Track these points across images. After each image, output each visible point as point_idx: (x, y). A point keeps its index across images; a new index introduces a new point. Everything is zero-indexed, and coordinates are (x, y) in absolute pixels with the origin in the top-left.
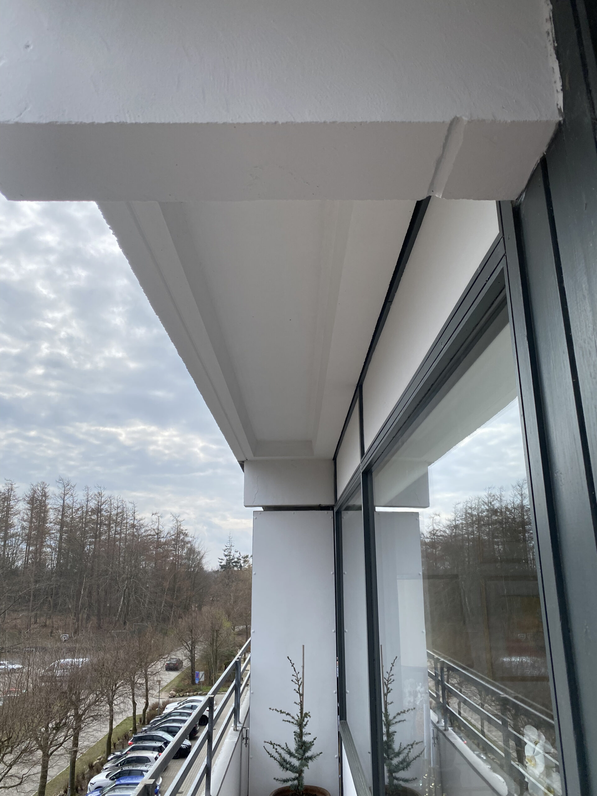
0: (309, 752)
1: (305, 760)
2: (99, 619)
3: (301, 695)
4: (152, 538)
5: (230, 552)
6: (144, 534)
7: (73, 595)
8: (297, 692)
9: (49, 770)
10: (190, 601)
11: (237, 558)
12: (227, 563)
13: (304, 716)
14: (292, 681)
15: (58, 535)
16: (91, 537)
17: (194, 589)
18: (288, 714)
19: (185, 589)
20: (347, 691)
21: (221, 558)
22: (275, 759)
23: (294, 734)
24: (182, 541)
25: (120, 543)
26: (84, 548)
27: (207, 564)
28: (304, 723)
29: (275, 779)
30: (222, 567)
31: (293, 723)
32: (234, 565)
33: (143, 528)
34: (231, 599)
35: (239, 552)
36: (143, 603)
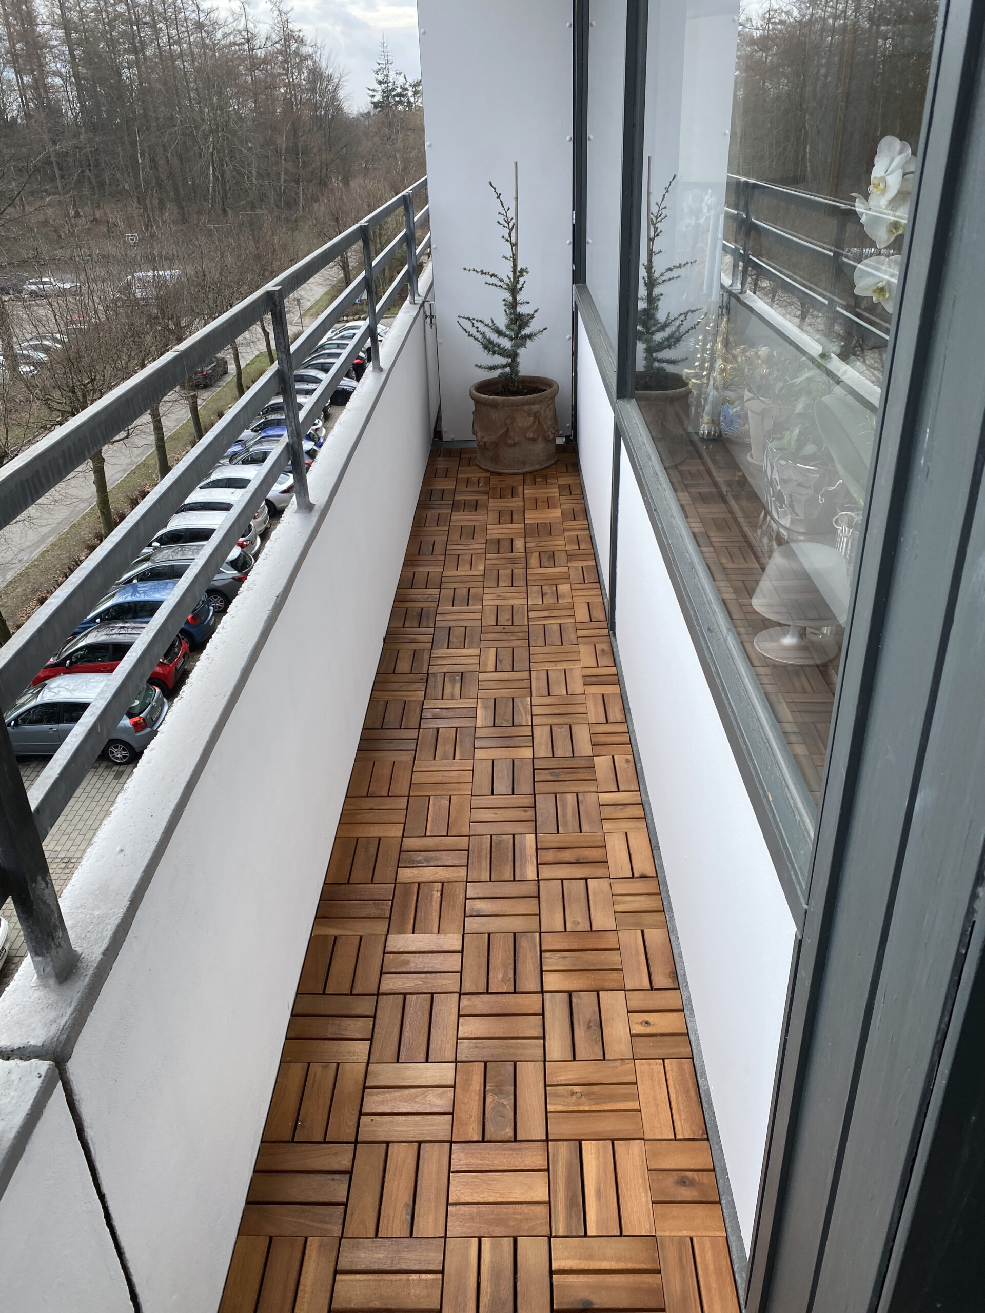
0: (527, 328)
1: (520, 340)
2: (181, 208)
3: (514, 245)
4: (240, 50)
5: (387, 76)
6: (223, 42)
7: (126, 166)
8: (507, 240)
9: (163, 419)
10: (327, 169)
11: (401, 86)
12: (383, 97)
13: (518, 273)
14: (499, 222)
15: (66, 49)
16: (127, 52)
17: (331, 148)
18: (493, 275)
19: (315, 150)
20: (589, 240)
21: (371, 88)
22: (476, 339)
23: (504, 303)
24: (297, 53)
25: (183, 62)
26: (121, 75)
27: (348, 100)
28: (519, 286)
29: (476, 365)
30: (376, 105)
31: (501, 286)
32: (397, 101)
33: (219, 28)
34: (396, 163)
35: (403, 75)
36: (248, 177)
